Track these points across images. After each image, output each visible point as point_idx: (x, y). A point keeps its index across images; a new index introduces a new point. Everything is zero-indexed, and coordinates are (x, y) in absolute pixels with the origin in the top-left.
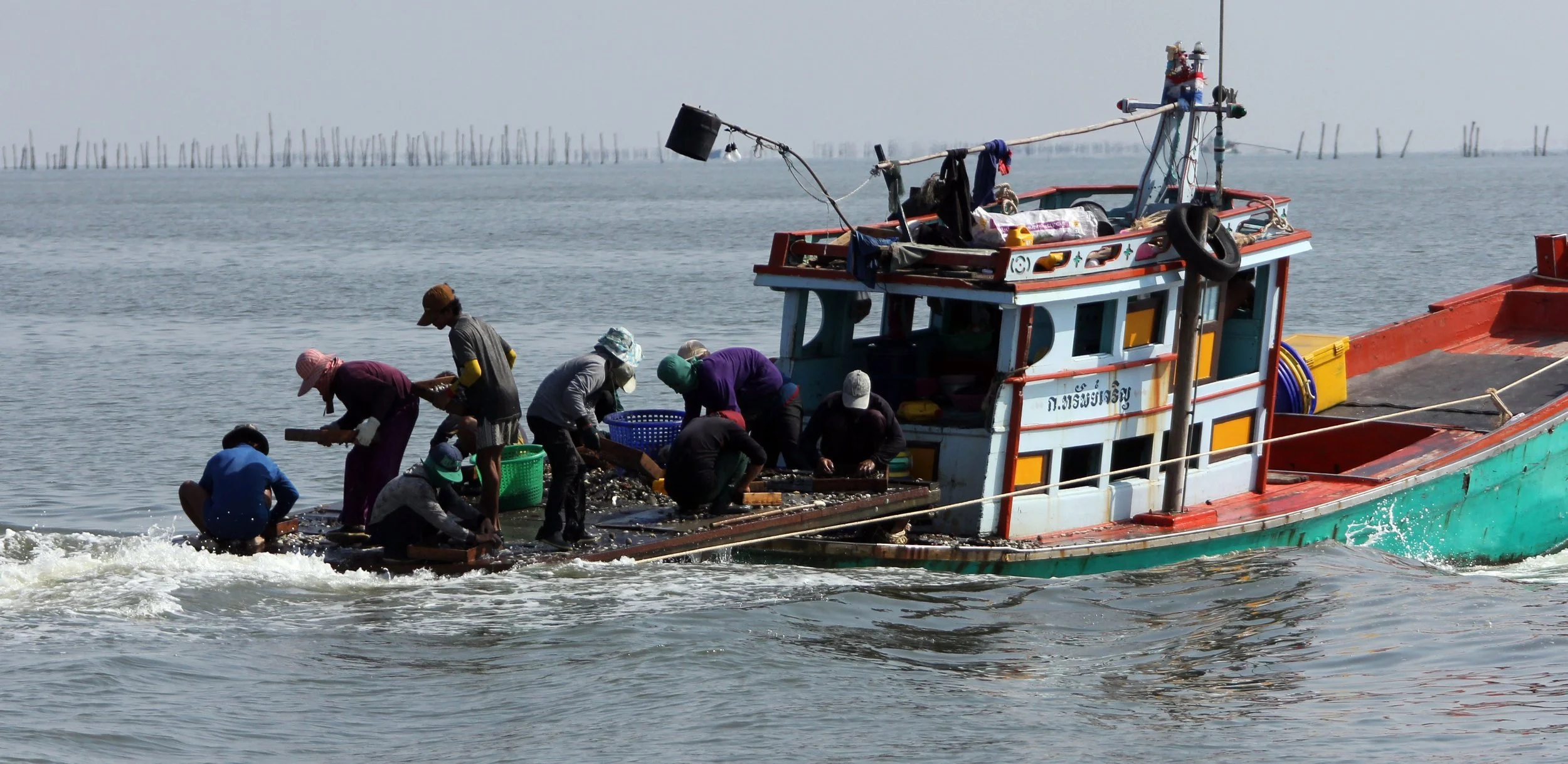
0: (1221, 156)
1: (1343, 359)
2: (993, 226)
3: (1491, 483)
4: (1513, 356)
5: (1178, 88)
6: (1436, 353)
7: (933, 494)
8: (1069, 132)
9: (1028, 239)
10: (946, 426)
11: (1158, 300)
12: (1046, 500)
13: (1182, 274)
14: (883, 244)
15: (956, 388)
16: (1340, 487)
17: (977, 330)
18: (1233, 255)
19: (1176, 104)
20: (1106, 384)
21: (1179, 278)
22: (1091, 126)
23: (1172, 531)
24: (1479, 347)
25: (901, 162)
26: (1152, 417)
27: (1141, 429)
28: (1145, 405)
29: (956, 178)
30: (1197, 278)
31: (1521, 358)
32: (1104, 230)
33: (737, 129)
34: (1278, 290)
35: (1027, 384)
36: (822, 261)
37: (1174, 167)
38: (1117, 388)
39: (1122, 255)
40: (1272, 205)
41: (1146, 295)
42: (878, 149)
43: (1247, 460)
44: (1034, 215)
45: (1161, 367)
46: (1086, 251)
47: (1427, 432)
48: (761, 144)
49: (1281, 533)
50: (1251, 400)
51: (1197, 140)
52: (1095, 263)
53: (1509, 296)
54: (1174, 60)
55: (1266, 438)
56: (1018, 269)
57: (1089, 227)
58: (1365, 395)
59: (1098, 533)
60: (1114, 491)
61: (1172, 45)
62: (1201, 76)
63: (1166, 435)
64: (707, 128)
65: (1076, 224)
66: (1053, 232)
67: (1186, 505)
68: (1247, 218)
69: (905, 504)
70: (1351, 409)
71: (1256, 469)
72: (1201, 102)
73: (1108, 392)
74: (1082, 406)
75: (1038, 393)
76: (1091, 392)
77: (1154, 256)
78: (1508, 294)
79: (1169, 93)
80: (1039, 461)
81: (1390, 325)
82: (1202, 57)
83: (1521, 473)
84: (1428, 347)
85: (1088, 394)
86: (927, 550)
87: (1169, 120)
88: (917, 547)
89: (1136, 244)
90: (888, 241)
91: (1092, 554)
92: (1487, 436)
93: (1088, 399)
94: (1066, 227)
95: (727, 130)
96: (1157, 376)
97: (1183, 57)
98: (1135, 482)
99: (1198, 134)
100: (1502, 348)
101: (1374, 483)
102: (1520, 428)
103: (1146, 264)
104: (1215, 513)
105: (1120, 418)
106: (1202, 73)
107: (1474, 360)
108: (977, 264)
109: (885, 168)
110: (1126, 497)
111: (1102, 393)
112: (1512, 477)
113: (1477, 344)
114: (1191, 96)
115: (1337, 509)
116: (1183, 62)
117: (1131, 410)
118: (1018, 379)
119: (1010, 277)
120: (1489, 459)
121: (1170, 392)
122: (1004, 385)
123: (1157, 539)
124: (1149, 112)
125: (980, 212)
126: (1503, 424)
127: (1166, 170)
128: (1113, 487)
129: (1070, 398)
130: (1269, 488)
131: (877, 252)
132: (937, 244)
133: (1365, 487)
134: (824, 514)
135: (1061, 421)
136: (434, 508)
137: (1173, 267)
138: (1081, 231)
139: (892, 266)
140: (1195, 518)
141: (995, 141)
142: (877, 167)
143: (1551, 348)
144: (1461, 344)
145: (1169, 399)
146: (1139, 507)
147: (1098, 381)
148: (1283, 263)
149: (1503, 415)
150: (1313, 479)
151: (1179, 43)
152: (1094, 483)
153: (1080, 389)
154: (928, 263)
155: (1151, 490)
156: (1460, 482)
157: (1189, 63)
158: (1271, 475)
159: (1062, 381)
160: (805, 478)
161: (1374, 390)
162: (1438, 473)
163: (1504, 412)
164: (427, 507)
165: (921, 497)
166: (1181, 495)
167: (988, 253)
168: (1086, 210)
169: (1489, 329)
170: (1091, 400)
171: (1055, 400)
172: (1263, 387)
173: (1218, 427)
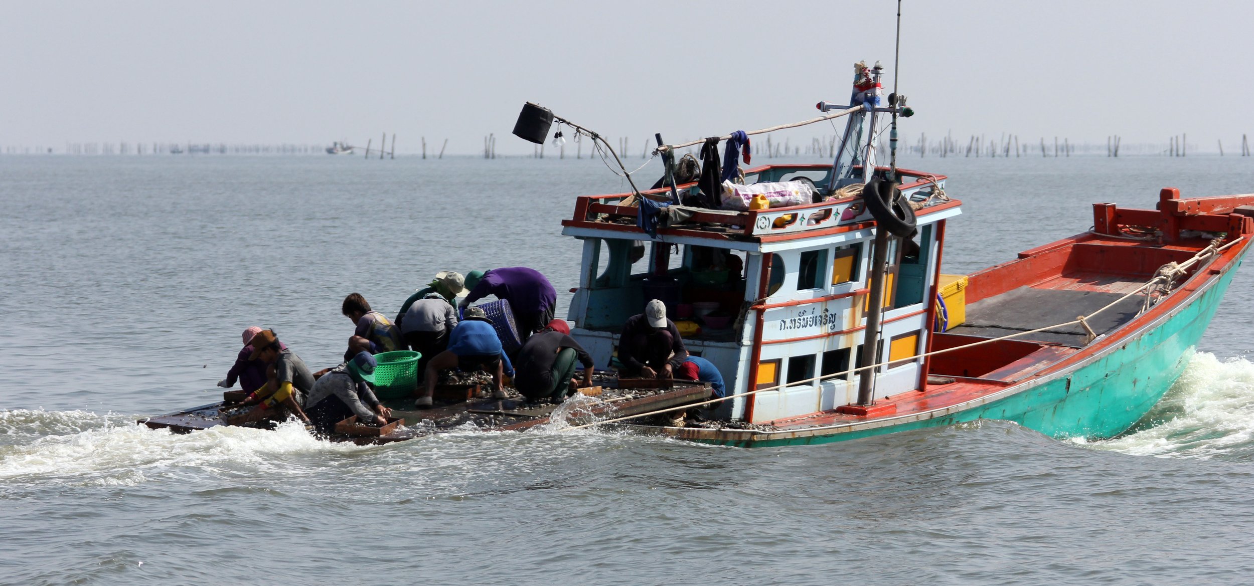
0: (895, 144)
1: (963, 292)
2: (737, 194)
3: (1084, 385)
4: (1083, 292)
5: (863, 94)
6: (1024, 288)
7: (707, 390)
8: (789, 126)
9: (766, 203)
10: (706, 340)
11: (855, 250)
12: (778, 395)
13: (874, 231)
14: (662, 206)
15: (705, 312)
16: (980, 387)
17: (717, 269)
18: (911, 218)
19: (862, 106)
20: (819, 312)
21: (871, 234)
22: (804, 122)
23: (865, 419)
24: (1055, 284)
25: (674, 146)
26: (849, 335)
27: (842, 343)
28: (846, 326)
29: (712, 159)
30: (885, 234)
31: (1088, 293)
32: (817, 198)
33: (564, 121)
34: (937, 243)
35: (767, 310)
36: (613, 217)
37: (859, 152)
38: (827, 314)
39: (832, 216)
40: (934, 181)
41: (846, 246)
42: (658, 136)
43: (914, 367)
44: (766, 186)
45: (857, 298)
46: (808, 213)
47: (1035, 347)
48: (580, 132)
49: (944, 421)
50: (917, 323)
51: (876, 132)
52: (813, 222)
53: (1075, 247)
54: (860, 73)
55: (927, 351)
56: (762, 226)
57: (806, 195)
58: (978, 318)
59: (813, 420)
60: (823, 389)
61: (859, 63)
62: (879, 85)
63: (860, 348)
64: (545, 120)
65: (797, 193)
66: (780, 199)
67: (875, 399)
68: (917, 190)
69: (688, 398)
70: (968, 329)
71: (919, 373)
72: (879, 105)
73: (821, 317)
74: (803, 327)
75: (774, 317)
76: (809, 317)
77: (854, 217)
78: (1074, 246)
79: (856, 98)
80: (772, 367)
81: (991, 268)
82: (881, 71)
83: (1104, 378)
84: (1019, 283)
85: (807, 318)
86: (698, 431)
87: (856, 118)
88: (691, 429)
89: (842, 208)
90: (665, 204)
91: (814, 436)
92: (1080, 351)
93: (807, 321)
94: (789, 195)
95: (556, 121)
96: (854, 305)
97: (867, 71)
98: (837, 382)
99: (878, 128)
100: (1072, 286)
101: (1005, 385)
102: (1103, 345)
103: (848, 224)
104: (895, 406)
105: (829, 335)
106: (880, 84)
107: (1053, 294)
108: (727, 222)
109: (663, 150)
110: (830, 393)
111: (816, 317)
112: (1098, 381)
113: (1053, 282)
114: (872, 100)
115: (982, 404)
116: (866, 75)
117: (835, 330)
118: (761, 307)
119: (756, 232)
120: (1084, 368)
121: (863, 316)
122: (750, 311)
123: (857, 425)
124: (842, 111)
125: (727, 183)
126: (1089, 342)
127: (853, 154)
128: (822, 386)
129: (795, 320)
130: (928, 388)
131: (658, 212)
132: (698, 207)
133: (998, 387)
134: (633, 405)
135: (789, 338)
136: (352, 396)
137: (867, 225)
138: (800, 198)
139: (669, 222)
140: (881, 409)
141: (738, 132)
142: (657, 150)
143: (1108, 286)
144: (1042, 282)
145: (864, 322)
146: (840, 401)
147: (814, 309)
148: (941, 224)
149: (1090, 335)
150: (959, 381)
151: (863, 61)
152: (810, 384)
153: (801, 314)
154: (693, 221)
155: (848, 388)
156: (1065, 383)
157: (871, 76)
158: (930, 378)
159: (790, 309)
160: (611, 377)
161: (983, 315)
162: (1050, 378)
163: (1090, 333)
164: (348, 395)
165: (699, 393)
166: (871, 393)
167: (734, 213)
168: (803, 183)
169: (1061, 271)
170: (809, 323)
171: (784, 322)
172: (925, 314)
173: (894, 342)
